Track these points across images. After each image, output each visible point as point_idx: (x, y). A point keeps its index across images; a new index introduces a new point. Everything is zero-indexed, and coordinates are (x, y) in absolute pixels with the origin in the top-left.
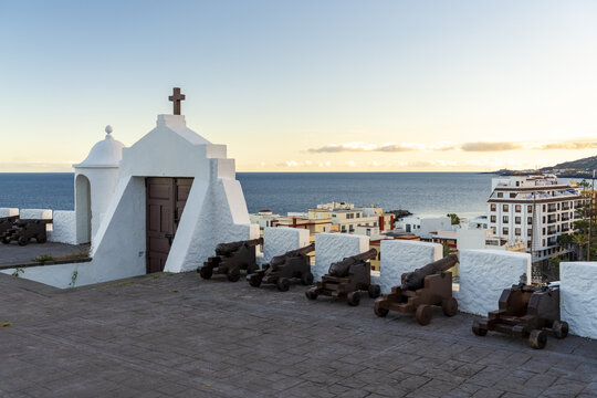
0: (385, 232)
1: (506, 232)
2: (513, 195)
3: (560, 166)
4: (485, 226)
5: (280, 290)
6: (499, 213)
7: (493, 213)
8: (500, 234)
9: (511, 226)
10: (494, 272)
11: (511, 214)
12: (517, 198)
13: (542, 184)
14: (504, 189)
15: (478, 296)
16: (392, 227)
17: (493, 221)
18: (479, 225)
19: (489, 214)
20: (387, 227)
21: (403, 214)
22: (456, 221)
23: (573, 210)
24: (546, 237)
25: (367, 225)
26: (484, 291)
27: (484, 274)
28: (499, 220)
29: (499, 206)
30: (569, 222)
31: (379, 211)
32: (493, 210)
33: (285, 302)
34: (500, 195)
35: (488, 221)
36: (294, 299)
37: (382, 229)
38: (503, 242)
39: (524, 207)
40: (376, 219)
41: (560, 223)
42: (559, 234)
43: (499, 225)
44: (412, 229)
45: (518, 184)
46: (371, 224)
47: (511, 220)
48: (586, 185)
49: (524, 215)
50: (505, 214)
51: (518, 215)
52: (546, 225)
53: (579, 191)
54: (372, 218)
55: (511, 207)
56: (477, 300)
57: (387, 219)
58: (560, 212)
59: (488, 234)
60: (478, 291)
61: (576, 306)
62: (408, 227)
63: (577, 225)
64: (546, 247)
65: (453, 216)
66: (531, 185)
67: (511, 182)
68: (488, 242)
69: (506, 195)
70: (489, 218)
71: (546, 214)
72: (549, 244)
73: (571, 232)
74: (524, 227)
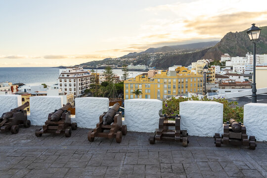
0: (14, 92)
1: (66, 90)
2: (68, 76)
3: (81, 65)
4: (58, 88)
5: (13, 133)
6: (63, 83)
7: (61, 83)
8: (64, 90)
9: (68, 87)
10: (144, 110)
11: (68, 83)
12: (70, 77)
13: (78, 71)
14: (65, 73)
15: (136, 123)
16: (17, 90)
17: (61, 86)
18: (55, 88)
19: (59, 83)
20: (15, 91)
21: (21, 85)
22: (45, 86)
23: (89, 80)
24: (80, 91)
25: (5, 90)
26: (139, 119)
27: (139, 111)
28: (63, 85)
29: (63, 80)
30: (88, 85)
31: (11, 84)
32: (61, 81)
33: (23, 141)
34: (63, 76)
35: (59, 86)
36: (27, 138)
37: (12, 91)
38: (66, 94)
39: (72, 80)
40: (10, 87)
41: (85, 85)
42: (85, 89)
43: (63, 87)
44: (27, 91)
45: (69, 71)
46: (7, 90)
47: (68, 85)
48: (93, 71)
49: (72, 83)
50: (65, 83)
51: (70, 83)
52: (81, 86)
53: (91, 73)
54: (7, 87)
55: (68, 80)
56: (135, 125)
57: (15, 87)
58: (85, 81)
59: (59, 91)
60: (136, 120)
61: (188, 122)
62: (25, 90)
63: (91, 86)
64: (81, 94)
65: (44, 85)
66: (74, 71)
67: (67, 70)
68: (60, 94)
69: (66, 76)
70: (59, 85)
71: (80, 82)
72: (82, 93)
73: (89, 88)
74: (73, 87)
